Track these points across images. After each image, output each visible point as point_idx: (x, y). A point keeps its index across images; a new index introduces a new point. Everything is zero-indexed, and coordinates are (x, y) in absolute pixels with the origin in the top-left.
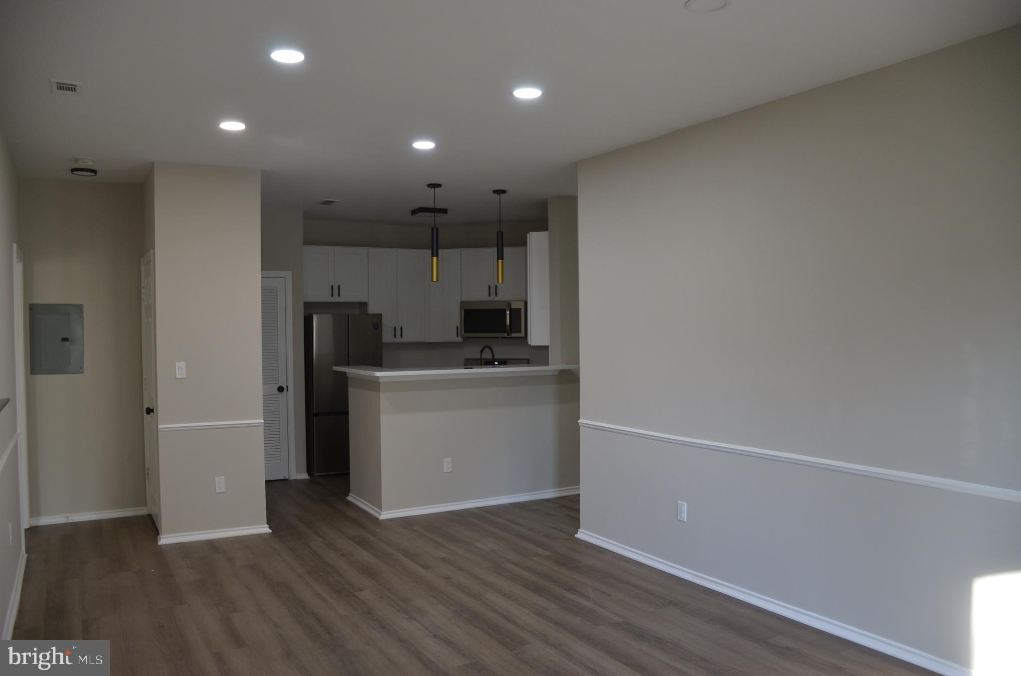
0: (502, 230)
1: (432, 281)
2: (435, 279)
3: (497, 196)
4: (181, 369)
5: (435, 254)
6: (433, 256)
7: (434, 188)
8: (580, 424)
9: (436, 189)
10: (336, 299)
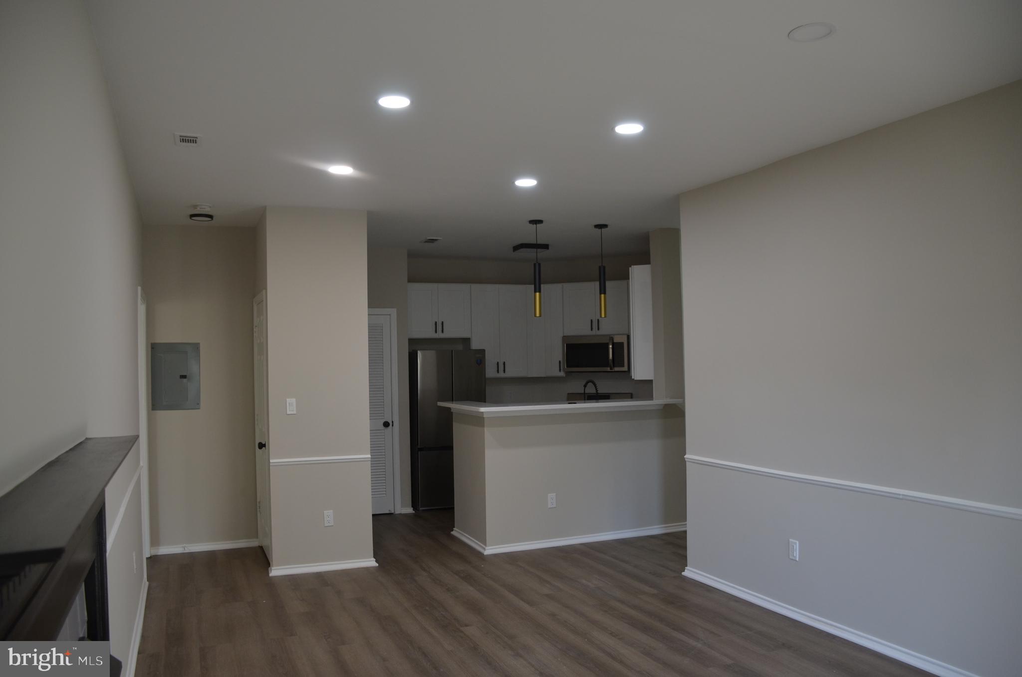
0: (603, 265)
1: (535, 316)
2: (538, 315)
3: (599, 231)
4: (291, 406)
5: (538, 289)
6: (535, 292)
7: (536, 224)
8: (686, 459)
9: (538, 225)
10: (440, 335)
